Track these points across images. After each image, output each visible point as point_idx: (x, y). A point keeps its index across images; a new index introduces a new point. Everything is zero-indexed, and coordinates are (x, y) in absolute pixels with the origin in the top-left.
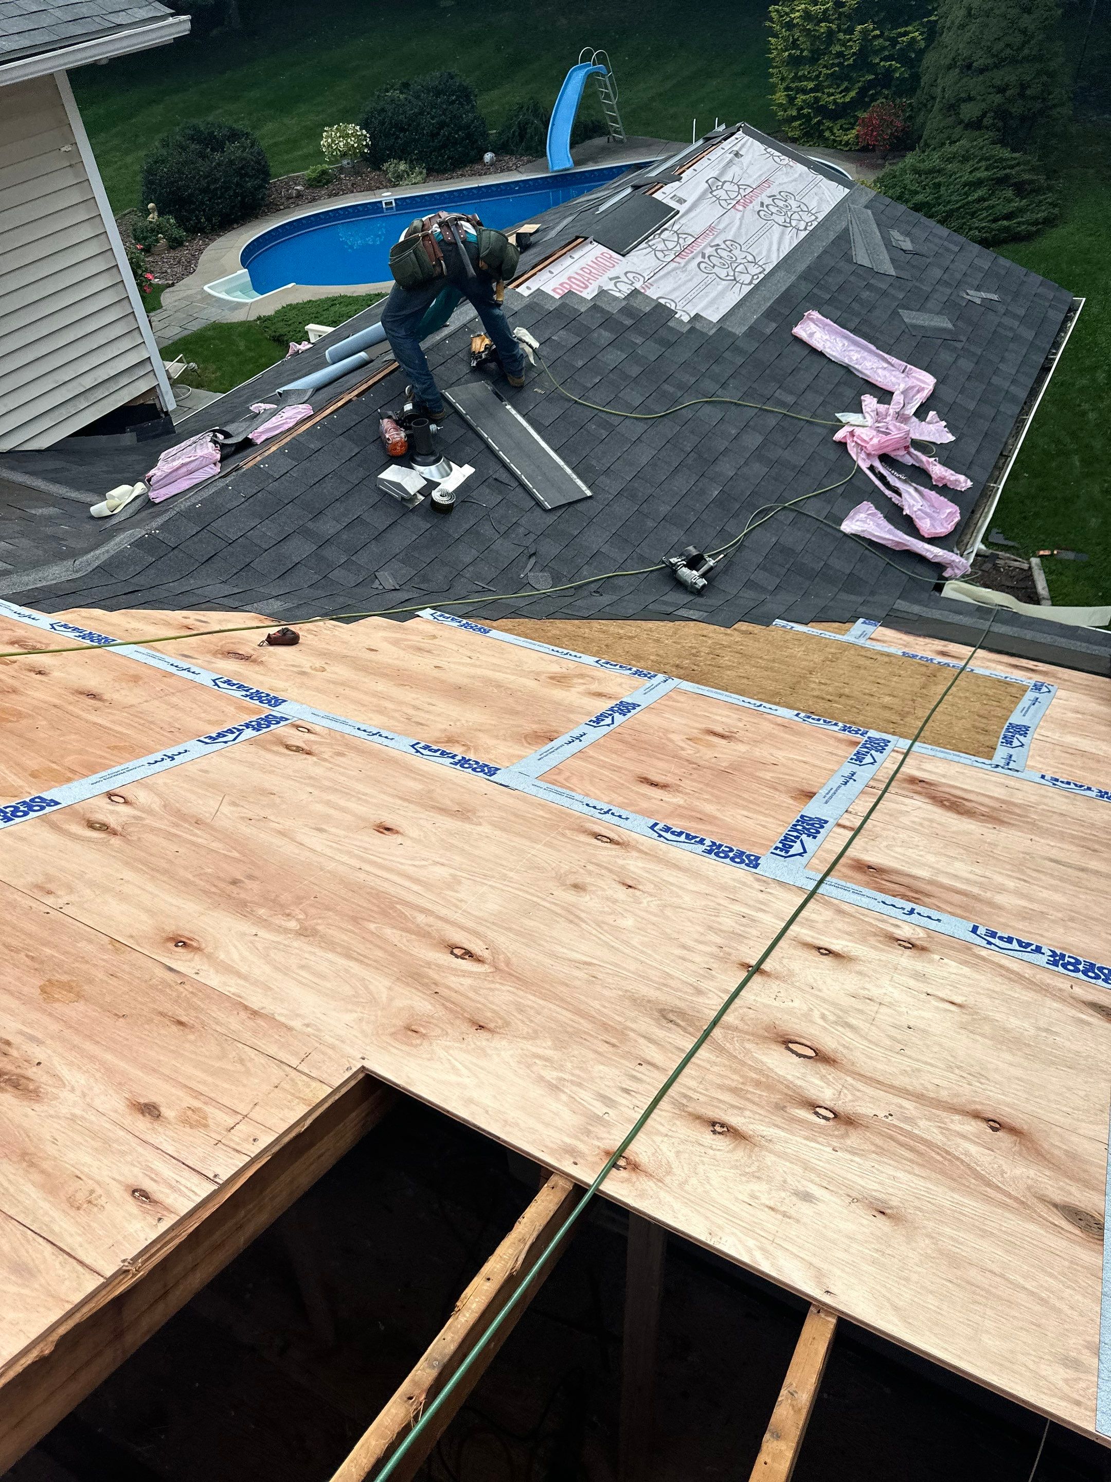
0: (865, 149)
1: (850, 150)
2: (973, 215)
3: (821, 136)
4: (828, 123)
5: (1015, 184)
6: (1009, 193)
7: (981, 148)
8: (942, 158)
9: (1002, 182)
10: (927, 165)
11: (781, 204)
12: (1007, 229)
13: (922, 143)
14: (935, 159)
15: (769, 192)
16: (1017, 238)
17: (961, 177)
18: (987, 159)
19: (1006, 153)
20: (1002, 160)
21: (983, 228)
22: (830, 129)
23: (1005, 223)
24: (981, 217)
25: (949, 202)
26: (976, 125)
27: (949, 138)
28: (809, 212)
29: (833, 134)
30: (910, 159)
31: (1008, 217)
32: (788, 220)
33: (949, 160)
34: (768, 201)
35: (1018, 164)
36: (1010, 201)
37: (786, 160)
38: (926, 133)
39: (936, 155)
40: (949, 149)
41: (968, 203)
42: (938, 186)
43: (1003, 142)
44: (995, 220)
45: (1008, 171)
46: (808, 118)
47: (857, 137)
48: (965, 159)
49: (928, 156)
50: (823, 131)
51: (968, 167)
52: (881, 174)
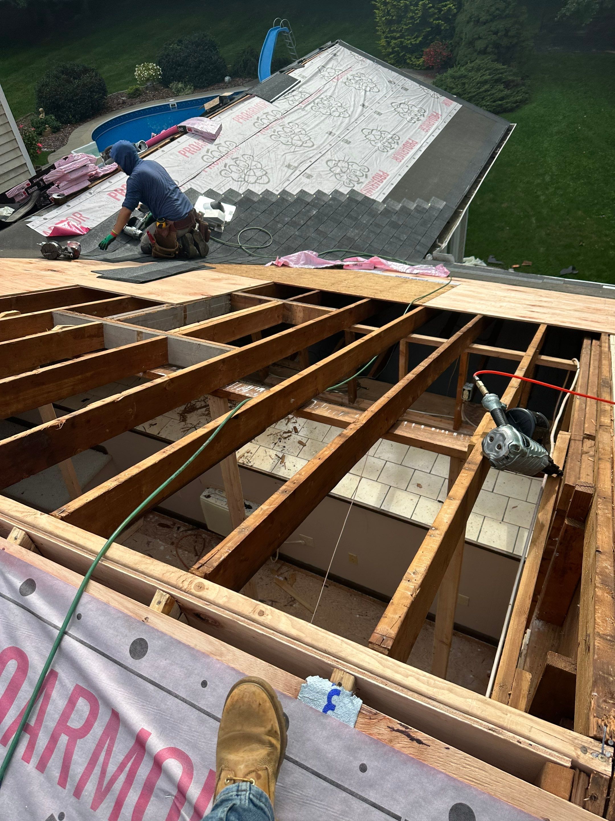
0: (428, 68)
1: (421, 69)
2: (483, 99)
3: (405, 62)
4: (408, 55)
5: (503, 82)
6: (502, 87)
7: (486, 64)
8: (466, 69)
9: (498, 81)
10: (459, 73)
12: (501, 105)
13: (457, 63)
14: (463, 71)
16: (508, 109)
17: (476, 79)
18: (489, 69)
19: (500, 66)
20: (497, 70)
21: (488, 105)
22: (410, 58)
23: (500, 102)
24: (487, 100)
25: (470, 93)
26: (484, 52)
27: (470, 60)
29: (412, 61)
30: (450, 71)
31: (502, 99)
33: (470, 71)
35: (506, 72)
36: (502, 91)
38: (458, 58)
39: (463, 69)
40: (470, 65)
41: (480, 93)
42: (464, 84)
43: (497, 60)
44: (494, 102)
45: (500, 75)
46: (398, 53)
47: (424, 61)
48: (478, 70)
49: (459, 69)
50: (406, 59)
51: (479, 74)
52: (435, 80)
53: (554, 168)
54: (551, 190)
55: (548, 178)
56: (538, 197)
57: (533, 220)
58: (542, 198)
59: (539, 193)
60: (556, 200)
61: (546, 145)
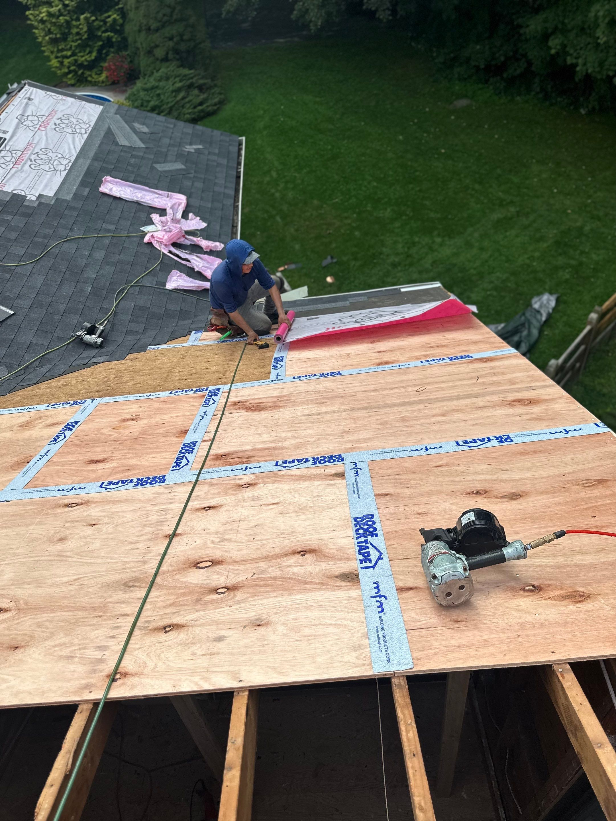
0: (114, 83)
1: (106, 85)
2: (183, 107)
3: (86, 80)
4: (88, 73)
5: (197, 87)
6: (196, 92)
7: (173, 71)
8: (155, 80)
9: (191, 86)
10: (149, 85)
11: (66, 122)
12: (202, 111)
13: (142, 74)
14: (152, 82)
15: (56, 116)
16: (209, 114)
17: (169, 88)
18: (178, 76)
19: (186, 71)
20: (185, 76)
21: (191, 112)
22: (90, 76)
23: (200, 108)
24: (187, 107)
25: (168, 103)
26: (165, 59)
27: (155, 69)
28: (84, 123)
29: (93, 78)
30: (139, 84)
31: (201, 104)
32: (74, 130)
33: (160, 80)
34: (58, 122)
35: (195, 76)
36: (198, 96)
37: (60, 97)
38: (142, 69)
39: (152, 79)
40: (157, 75)
41: (178, 101)
42: (159, 95)
43: (182, 66)
44: (195, 107)
45: (191, 81)
46: (74, 71)
47: (107, 77)
48: (167, 79)
49: (148, 80)
50: (86, 78)
51: (170, 82)
52: (127, 95)
53: (276, 164)
54: (282, 185)
55: (274, 174)
56: (273, 195)
57: (278, 219)
58: (277, 195)
59: (273, 191)
60: (290, 195)
61: (259, 142)
